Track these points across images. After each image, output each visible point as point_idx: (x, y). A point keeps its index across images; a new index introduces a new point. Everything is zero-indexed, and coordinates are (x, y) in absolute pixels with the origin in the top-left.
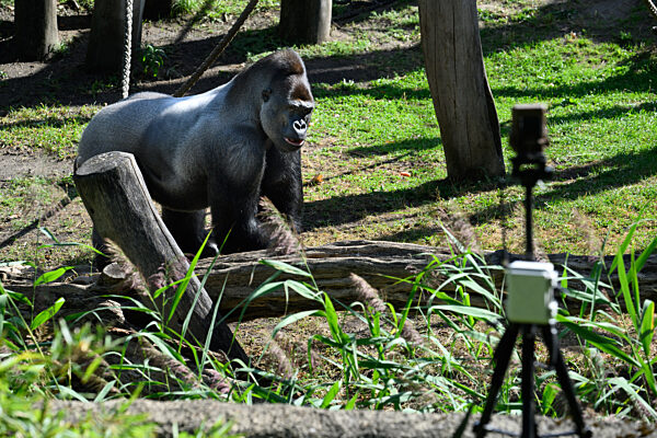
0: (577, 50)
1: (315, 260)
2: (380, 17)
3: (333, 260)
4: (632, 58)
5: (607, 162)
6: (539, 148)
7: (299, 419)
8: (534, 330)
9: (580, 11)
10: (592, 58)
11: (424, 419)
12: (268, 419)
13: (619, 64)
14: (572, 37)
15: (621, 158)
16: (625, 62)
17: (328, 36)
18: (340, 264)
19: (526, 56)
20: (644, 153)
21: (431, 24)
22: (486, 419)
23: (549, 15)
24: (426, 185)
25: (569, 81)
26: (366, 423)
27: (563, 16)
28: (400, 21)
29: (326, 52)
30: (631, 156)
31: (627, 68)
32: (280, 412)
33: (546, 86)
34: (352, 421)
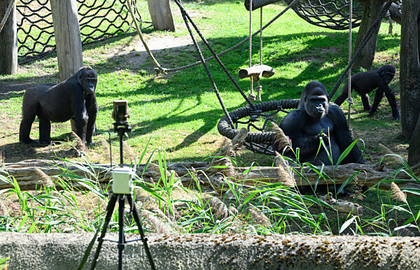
0: (124, 77)
1: (16, 169)
2: (39, 63)
3: (23, 168)
4: (147, 81)
5: (139, 124)
6: (125, 119)
7: (18, 238)
8: (124, 197)
9: (124, 61)
10: (130, 81)
11: (74, 236)
12: (4, 239)
13: (142, 84)
14: (122, 72)
15: (144, 123)
16: (144, 83)
17: (16, 71)
18: (27, 170)
19: (103, 80)
20: (154, 120)
21: (63, 66)
22: (103, 235)
23: (111, 63)
24: (63, 135)
25: (121, 90)
26: (48, 239)
27: (118, 63)
28: (48, 65)
29: (16, 77)
30: (149, 122)
31: (145, 86)
32: (10, 235)
33: (112, 92)
34: (42, 238)
